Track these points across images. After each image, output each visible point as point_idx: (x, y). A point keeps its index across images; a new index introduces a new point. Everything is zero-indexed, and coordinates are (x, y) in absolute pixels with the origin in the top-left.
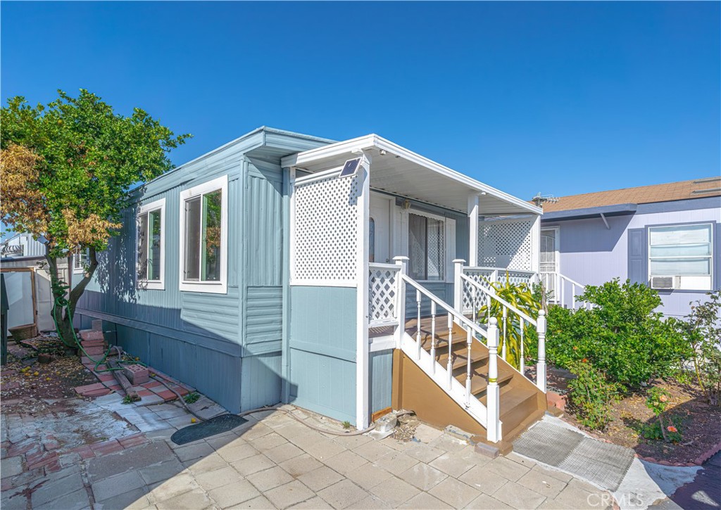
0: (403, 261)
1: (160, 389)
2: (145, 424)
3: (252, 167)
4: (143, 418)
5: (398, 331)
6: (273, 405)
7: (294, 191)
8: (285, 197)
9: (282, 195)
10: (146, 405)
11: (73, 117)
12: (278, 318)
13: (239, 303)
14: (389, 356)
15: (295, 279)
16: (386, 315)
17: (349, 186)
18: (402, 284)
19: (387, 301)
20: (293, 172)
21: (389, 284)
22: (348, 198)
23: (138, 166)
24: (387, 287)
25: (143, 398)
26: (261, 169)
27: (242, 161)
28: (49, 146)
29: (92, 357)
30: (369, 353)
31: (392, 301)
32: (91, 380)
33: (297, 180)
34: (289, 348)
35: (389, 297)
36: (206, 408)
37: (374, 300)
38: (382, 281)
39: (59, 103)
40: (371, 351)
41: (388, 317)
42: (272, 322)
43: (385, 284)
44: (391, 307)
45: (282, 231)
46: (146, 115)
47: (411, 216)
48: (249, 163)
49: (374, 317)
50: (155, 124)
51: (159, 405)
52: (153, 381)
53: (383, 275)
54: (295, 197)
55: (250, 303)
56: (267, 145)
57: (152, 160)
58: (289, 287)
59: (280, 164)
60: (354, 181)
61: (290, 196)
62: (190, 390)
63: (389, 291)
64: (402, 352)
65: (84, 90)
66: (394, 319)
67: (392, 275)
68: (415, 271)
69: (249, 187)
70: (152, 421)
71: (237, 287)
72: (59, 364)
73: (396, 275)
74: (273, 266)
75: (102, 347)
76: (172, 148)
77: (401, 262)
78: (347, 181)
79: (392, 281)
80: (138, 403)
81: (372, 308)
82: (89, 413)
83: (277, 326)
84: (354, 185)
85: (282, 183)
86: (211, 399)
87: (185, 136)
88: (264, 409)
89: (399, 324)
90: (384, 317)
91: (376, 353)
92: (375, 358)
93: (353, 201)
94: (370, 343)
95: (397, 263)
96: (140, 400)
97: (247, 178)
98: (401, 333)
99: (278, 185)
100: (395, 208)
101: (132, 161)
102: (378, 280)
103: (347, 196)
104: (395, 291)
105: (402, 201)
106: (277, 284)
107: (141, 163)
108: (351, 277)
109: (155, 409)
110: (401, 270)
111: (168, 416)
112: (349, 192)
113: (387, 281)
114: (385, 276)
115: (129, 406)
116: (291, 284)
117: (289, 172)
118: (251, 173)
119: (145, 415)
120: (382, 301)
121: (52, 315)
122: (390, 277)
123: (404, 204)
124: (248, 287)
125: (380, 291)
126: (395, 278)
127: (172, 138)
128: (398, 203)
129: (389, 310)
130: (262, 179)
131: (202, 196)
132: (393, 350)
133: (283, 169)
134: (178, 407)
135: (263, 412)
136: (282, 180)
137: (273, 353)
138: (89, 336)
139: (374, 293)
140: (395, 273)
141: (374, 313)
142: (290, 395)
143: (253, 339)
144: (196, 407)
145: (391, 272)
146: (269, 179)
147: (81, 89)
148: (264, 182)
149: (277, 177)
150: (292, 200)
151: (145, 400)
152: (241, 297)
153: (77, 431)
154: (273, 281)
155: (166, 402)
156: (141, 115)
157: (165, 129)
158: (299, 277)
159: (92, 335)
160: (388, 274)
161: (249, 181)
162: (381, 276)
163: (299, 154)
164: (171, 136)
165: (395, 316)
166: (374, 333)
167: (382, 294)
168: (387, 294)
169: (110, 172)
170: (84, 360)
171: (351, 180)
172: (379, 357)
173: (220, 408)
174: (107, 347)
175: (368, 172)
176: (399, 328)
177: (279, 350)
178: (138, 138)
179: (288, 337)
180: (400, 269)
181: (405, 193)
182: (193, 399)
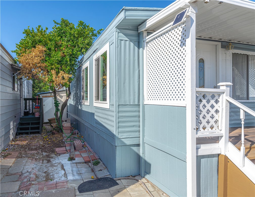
0: (227, 86)
1: (84, 155)
2: (72, 174)
3: (121, 34)
4: (72, 170)
5: (222, 141)
6: (135, 176)
7: (146, 45)
8: (141, 49)
9: (139, 48)
10: (76, 163)
11: (58, 30)
12: (137, 124)
13: (114, 114)
14: (215, 159)
15: (147, 101)
16: (212, 127)
17: (180, 34)
18: (226, 104)
19: (212, 117)
20: (145, 34)
21: (215, 104)
22: (180, 42)
23: (80, 48)
24: (212, 107)
25: (76, 159)
26: (126, 35)
27: (115, 32)
28: (49, 44)
29: (66, 134)
30: (197, 156)
31: (216, 117)
32: (63, 145)
33: (147, 38)
34: (144, 143)
35: (215, 114)
36: (101, 170)
37: (201, 116)
38: (208, 102)
39: (55, 26)
40: (199, 155)
41: (214, 129)
42: (134, 126)
43: (210, 104)
44: (216, 122)
45: (139, 71)
46: (83, 23)
47: (234, 54)
48: (119, 32)
49: (201, 129)
50: (87, 27)
51: (82, 164)
52: (84, 149)
53: (209, 97)
54: (147, 49)
55: (120, 114)
56: (127, 18)
57: (86, 44)
58: (144, 105)
59: (138, 31)
60: (183, 29)
61: (144, 49)
62: (97, 158)
63: (215, 109)
64: (226, 158)
65: (62, 18)
66: (219, 131)
67: (217, 97)
68: (238, 94)
69: (119, 47)
70: (75, 173)
71: (113, 105)
72: (56, 136)
73: (221, 97)
74: (134, 93)
75: (70, 130)
76: (95, 37)
77: (225, 87)
78: (179, 31)
79: (217, 102)
80: (74, 161)
81: (199, 122)
82: (54, 163)
83: (137, 129)
84: (184, 32)
85: (139, 42)
86: (105, 165)
87: (100, 30)
88: (129, 178)
89: (224, 135)
90: (210, 130)
91: (203, 157)
92: (202, 160)
93: (183, 44)
94: (197, 149)
95: (222, 88)
96: (75, 160)
97: (118, 41)
98: (226, 142)
99: (137, 43)
100: (220, 50)
101: (78, 45)
102: (204, 101)
103: (179, 42)
104: (220, 110)
105: (226, 45)
106: (136, 103)
107: (81, 46)
108: (182, 99)
109: (79, 166)
110: (225, 93)
111: (83, 172)
112: (180, 38)
113: (212, 102)
114: (210, 98)
115: (69, 162)
116: (144, 104)
117: (143, 34)
118: (120, 38)
119: (74, 169)
120: (208, 117)
121: (55, 115)
122: (215, 98)
123: (228, 47)
124: (119, 105)
125: (206, 109)
126: (220, 100)
127: (95, 32)
128: (223, 47)
129: (214, 124)
130: (127, 41)
131: (100, 56)
132: (219, 155)
133: (139, 33)
134: (90, 166)
135: (128, 180)
136: (139, 40)
137: (134, 145)
138: (65, 125)
139: (201, 111)
140: (219, 96)
141: (201, 126)
142: (145, 172)
143: (122, 136)
144: (97, 168)
145: (215, 95)
146: (131, 41)
147: (61, 18)
148: (127, 42)
149: (135, 38)
150: (145, 51)
151: (77, 160)
152: (115, 111)
153: (45, 172)
154: (134, 101)
155: (85, 163)
156: (81, 24)
157: (92, 28)
158: (149, 99)
159: (66, 125)
160: (213, 97)
161: (119, 43)
162: (207, 98)
163: (147, 21)
164: (94, 31)
165: (220, 129)
166: (200, 141)
167: (208, 112)
168: (213, 111)
169: (70, 52)
170: (64, 135)
171: (181, 29)
172: (206, 159)
173: (107, 172)
174: (72, 130)
175: (194, 18)
176: (223, 138)
177: (139, 143)
178: (80, 34)
179: (143, 136)
180: (223, 93)
181: (230, 38)
182: (97, 163)
